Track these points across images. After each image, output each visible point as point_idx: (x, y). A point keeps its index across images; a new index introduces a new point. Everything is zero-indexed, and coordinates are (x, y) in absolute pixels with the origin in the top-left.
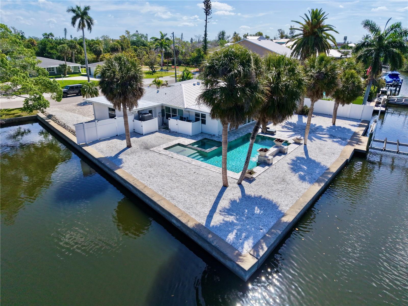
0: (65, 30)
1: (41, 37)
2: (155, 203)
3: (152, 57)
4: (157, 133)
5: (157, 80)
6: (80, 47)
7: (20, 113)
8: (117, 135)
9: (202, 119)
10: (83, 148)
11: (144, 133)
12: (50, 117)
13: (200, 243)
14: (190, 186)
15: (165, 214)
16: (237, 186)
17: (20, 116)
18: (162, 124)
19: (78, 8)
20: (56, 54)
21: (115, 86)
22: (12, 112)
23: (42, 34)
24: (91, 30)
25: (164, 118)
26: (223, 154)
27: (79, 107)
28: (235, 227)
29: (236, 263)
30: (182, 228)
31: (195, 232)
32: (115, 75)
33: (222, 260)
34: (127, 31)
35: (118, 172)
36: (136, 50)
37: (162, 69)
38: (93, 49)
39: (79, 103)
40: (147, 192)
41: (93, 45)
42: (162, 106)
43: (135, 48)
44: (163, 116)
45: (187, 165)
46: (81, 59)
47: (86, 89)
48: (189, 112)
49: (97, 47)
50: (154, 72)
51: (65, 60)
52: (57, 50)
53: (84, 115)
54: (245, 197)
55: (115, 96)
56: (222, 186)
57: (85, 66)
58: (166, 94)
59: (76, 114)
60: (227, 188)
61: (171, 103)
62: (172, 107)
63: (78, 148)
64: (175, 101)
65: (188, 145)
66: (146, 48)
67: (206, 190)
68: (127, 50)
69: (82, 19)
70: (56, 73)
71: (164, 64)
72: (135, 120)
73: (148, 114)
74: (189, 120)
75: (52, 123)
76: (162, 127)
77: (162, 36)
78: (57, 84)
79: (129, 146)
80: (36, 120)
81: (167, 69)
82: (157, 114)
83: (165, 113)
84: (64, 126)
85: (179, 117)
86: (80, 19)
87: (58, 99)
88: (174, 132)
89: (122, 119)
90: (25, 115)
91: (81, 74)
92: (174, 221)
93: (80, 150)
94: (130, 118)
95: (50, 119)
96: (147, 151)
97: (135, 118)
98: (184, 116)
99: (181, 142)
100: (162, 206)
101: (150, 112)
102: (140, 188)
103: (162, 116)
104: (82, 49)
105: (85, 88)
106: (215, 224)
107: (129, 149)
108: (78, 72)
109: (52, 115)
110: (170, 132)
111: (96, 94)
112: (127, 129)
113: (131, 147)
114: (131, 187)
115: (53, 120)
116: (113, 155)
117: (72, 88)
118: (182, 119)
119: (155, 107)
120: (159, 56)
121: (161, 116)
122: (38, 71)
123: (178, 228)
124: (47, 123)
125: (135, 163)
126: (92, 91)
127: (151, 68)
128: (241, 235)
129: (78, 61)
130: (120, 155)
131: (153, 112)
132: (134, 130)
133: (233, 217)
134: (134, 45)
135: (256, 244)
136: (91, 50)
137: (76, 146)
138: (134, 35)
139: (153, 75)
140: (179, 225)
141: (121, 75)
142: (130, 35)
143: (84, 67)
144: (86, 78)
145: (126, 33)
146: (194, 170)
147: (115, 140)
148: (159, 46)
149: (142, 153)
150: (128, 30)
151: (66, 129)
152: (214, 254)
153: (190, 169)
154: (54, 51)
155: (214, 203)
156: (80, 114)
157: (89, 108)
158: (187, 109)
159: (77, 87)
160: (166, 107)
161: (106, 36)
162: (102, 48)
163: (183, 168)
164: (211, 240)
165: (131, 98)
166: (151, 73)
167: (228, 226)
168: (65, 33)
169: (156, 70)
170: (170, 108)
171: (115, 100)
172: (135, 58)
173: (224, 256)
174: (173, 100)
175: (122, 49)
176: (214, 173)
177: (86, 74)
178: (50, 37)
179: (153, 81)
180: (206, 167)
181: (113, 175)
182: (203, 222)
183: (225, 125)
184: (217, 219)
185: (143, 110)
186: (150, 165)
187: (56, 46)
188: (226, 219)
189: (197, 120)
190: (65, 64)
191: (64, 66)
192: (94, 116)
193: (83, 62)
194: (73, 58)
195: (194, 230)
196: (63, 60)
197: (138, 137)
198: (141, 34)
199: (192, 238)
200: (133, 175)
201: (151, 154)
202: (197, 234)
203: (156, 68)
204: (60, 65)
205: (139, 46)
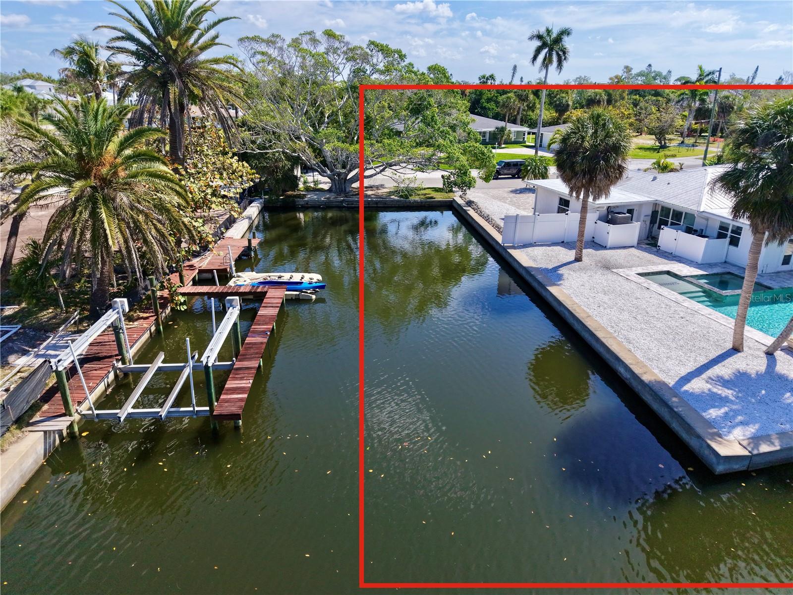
0: (515, 68)
1: (477, 82)
2: (597, 339)
3: (666, 117)
4: (633, 250)
5: (662, 161)
6: (535, 97)
7: (434, 194)
8: (563, 242)
9: (732, 237)
10: (509, 250)
11: (609, 245)
12: (470, 203)
13: (655, 406)
14: (666, 332)
15: (609, 358)
16: (763, 355)
17: (432, 198)
18: (648, 238)
19: (549, 31)
20: (493, 109)
21: (579, 159)
22: (423, 192)
23: (479, 76)
24: (561, 69)
25: (653, 226)
26: (744, 288)
27: (512, 195)
28: (728, 404)
29: (706, 442)
30: (632, 381)
31: (651, 389)
32: (583, 141)
33: (684, 435)
34: (626, 67)
35: (553, 290)
36: (635, 104)
37: (683, 142)
38: (556, 101)
39: (513, 189)
40: (589, 323)
41: (557, 94)
42: (655, 204)
43: (635, 100)
44: (653, 221)
45: (672, 304)
46: (531, 119)
47: (529, 168)
48: (707, 219)
49: (563, 97)
50: (663, 147)
51: (507, 119)
52: (497, 103)
53: (518, 207)
54: (771, 374)
55: (576, 174)
56: (728, 349)
57: (535, 130)
58: (669, 184)
59: (506, 205)
60: (739, 354)
61: (674, 201)
62: (675, 209)
63: (501, 251)
64: (684, 197)
65: (687, 277)
66: (659, 101)
67: (694, 346)
68: (618, 104)
69: (551, 50)
70: (487, 141)
71: (691, 132)
72: (599, 222)
73: (625, 214)
74: (703, 234)
75: (471, 212)
76: (645, 241)
77: (700, 75)
78: (491, 155)
79: (578, 259)
80: (450, 206)
81: (696, 142)
82: (642, 218)
83: (659, 217)
84: (487, 219)
85: (684, 228)
86: (546, 50)
87: (486, 179)
88: (666, 252)
89: (577, 216)
90: (439, 197)
91: (525, 144)
92: (622, 370)
93: (504, 253)
94: (591, 217)
95: (470, 206)
96: (606, 272)
97: (600, 219)
98: (695, 228)
99: (675, 269)
100: (608, 345)
101: (630, 211)
102: (580, 315)
103: (651, 223)
104: (537, 101)
105: (529, 166)
106: (691, 391)
107: (577, 264)
108: (522, 140)
109: (473, 202)
110: (657, 251)
111: (544, 176)
112: (581, 233)
113: (581, 261)
114: (567, 313)
115: (473, 209)
116: (550, 267)
117: (508, 165)
118: (689, 230)
119: (641, 205)
120: (684, 115)
121: (648, 223)
122: (469, 134)
123: (626, 381)
124: (465, 211)
125: (581, 283)
126: (539, 171)
127: (659, 140)
128: (734, 417)
129: (525, 123)
130: (561, 269)
131: (635, 213)
132: (593, 238)
133: (730, 392)
134: (636, 95)
135: (758, 437)
136: (550, 104)
137: (497, 247)
138: (640, 74)
139: (658, 152)
140: (628, 376)
141: (594, 142)
142: (631, 74)
143: (534, 133)
144: (531, 152)
145: (625, 70)
146: (682, 314)
147: (559, 247)
148: (687, 94)
149: (596, 273)
150: (629, 66)
151: (489, 222)
152: (675, 426)
153: (675, 311)
154: (492, 105)
155: (702, 366)
156: (512, 205)
157: (528, 197)
158: (704, 214)
159: (516, 164)
160: (663, 207)
161: (585, 77)
162: (571, 98)
163: (662, 307)
164: (675, 404)
165: (600, 180)
166: (655, 150)
167: (715, 400)
168: (514, 73)
169: (667, 145)
170: (670, 209)
171: (573, 181)
172: (630, 118)
173: (689, 429)
174: (680, 196)
175: (609, 102)
176: (723, 326)
177: (534, 145)
178: (489, 82)
179: (654, 163)
180: (710, 314)
181: (544, 293)
182: (671, 382)
183: (758, 235)
184: (697, 385)
185: (617, 207)
186: (605, 292)
187: (497, 97)
188: (715, 390)
189: (721, 236)
190: (504, 126)
191: (502, 130)
192: (533, 210)
193: (533, 124)
194: (519, 117)
195: (651, 385)
196: (503, 119)
197: (597, 249)
198: (655, 72)
199: (644, 398)
200: (574, 299)
201: (610, 276)
202: (653, 391)
203: (670, 140)
204: (497, 128)
205: (644, 97)
